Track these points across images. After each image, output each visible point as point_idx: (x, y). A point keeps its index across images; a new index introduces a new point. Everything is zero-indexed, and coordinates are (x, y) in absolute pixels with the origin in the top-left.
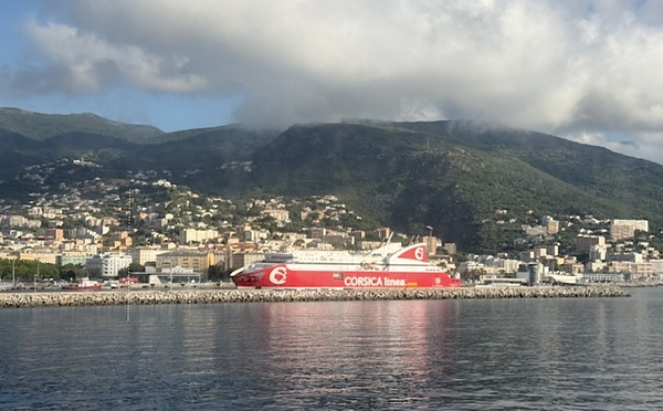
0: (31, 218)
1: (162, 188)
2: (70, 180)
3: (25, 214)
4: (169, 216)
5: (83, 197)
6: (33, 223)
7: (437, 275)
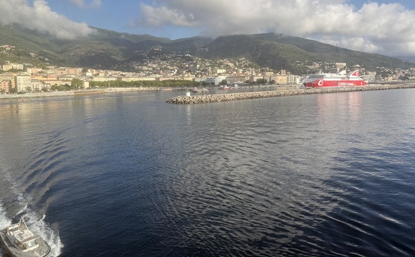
0: (149, 67)
1: (188, 57)
2: (155, 55)
3: (146, 65)
4: (198, 66)
5: (162, 60)
6: (150, 69)
7: (361, 81)
